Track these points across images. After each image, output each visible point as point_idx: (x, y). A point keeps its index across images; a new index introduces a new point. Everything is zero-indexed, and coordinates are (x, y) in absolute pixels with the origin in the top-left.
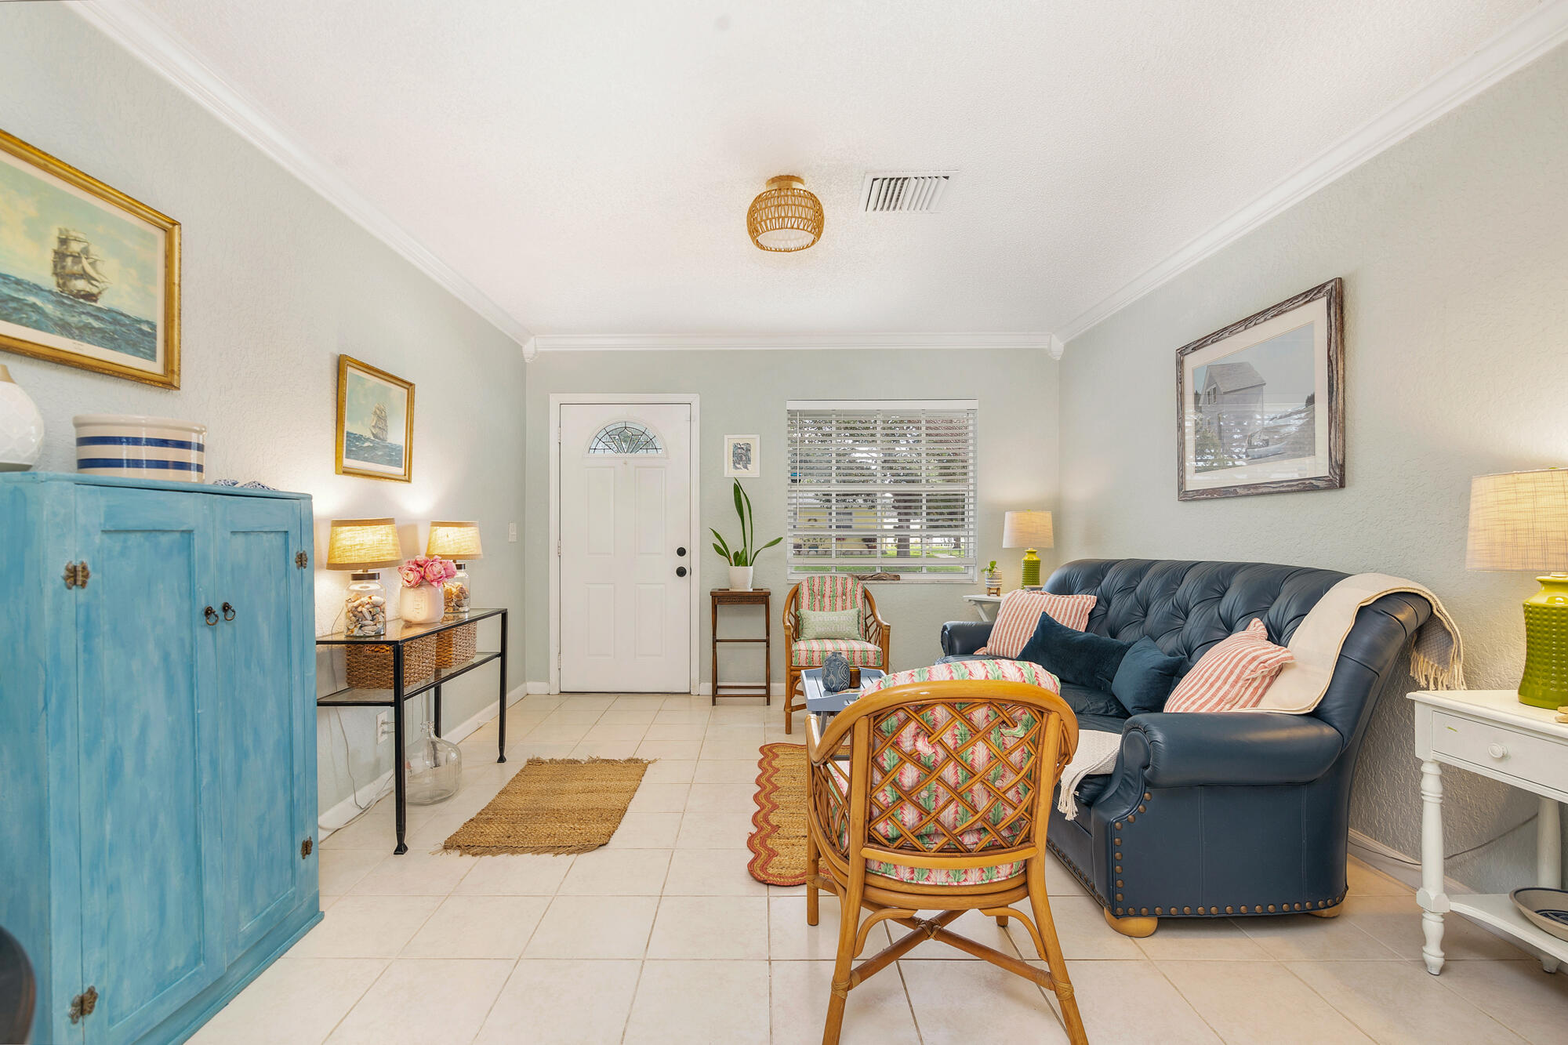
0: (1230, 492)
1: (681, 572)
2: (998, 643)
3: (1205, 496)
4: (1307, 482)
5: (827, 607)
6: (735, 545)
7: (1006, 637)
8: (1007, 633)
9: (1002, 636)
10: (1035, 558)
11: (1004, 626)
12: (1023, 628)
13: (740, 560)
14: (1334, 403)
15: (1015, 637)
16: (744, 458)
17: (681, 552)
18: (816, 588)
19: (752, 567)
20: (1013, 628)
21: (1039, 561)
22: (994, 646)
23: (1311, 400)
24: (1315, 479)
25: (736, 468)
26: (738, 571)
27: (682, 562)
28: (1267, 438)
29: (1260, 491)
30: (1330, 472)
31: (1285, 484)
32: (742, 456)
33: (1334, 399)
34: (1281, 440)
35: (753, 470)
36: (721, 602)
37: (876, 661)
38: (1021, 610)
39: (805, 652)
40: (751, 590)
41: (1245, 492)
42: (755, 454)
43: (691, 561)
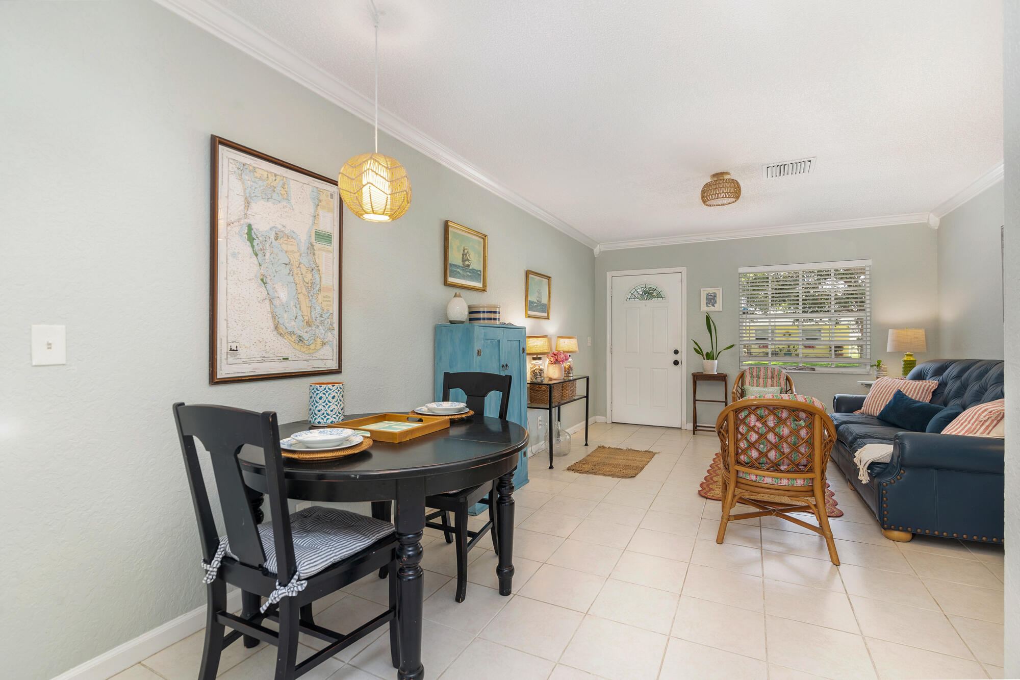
1: (676, 363)
2: (868, 407)
5: (761, 384)
6: (706, 349)
7: (873, 404)
8: (874, 401)
9: (870, 403)
10: (911, 359)
11: (872, 397)
12: (884, 399)
13: (709, 356)
15: (879, 404)
16: (712, 301)
17: (676, 352)
18: (754, 374)
19: (716, 361)
20: (878, 399)
22: (865, 409)
25: (708, 306)
26: (708, 363)
27: (677, 357)
32: (711, 300)
35: (718, 307)
36: (699, 379)
38: (884, 389)
40: (716, 373)
42: (719, 299)
43: (683, 357)
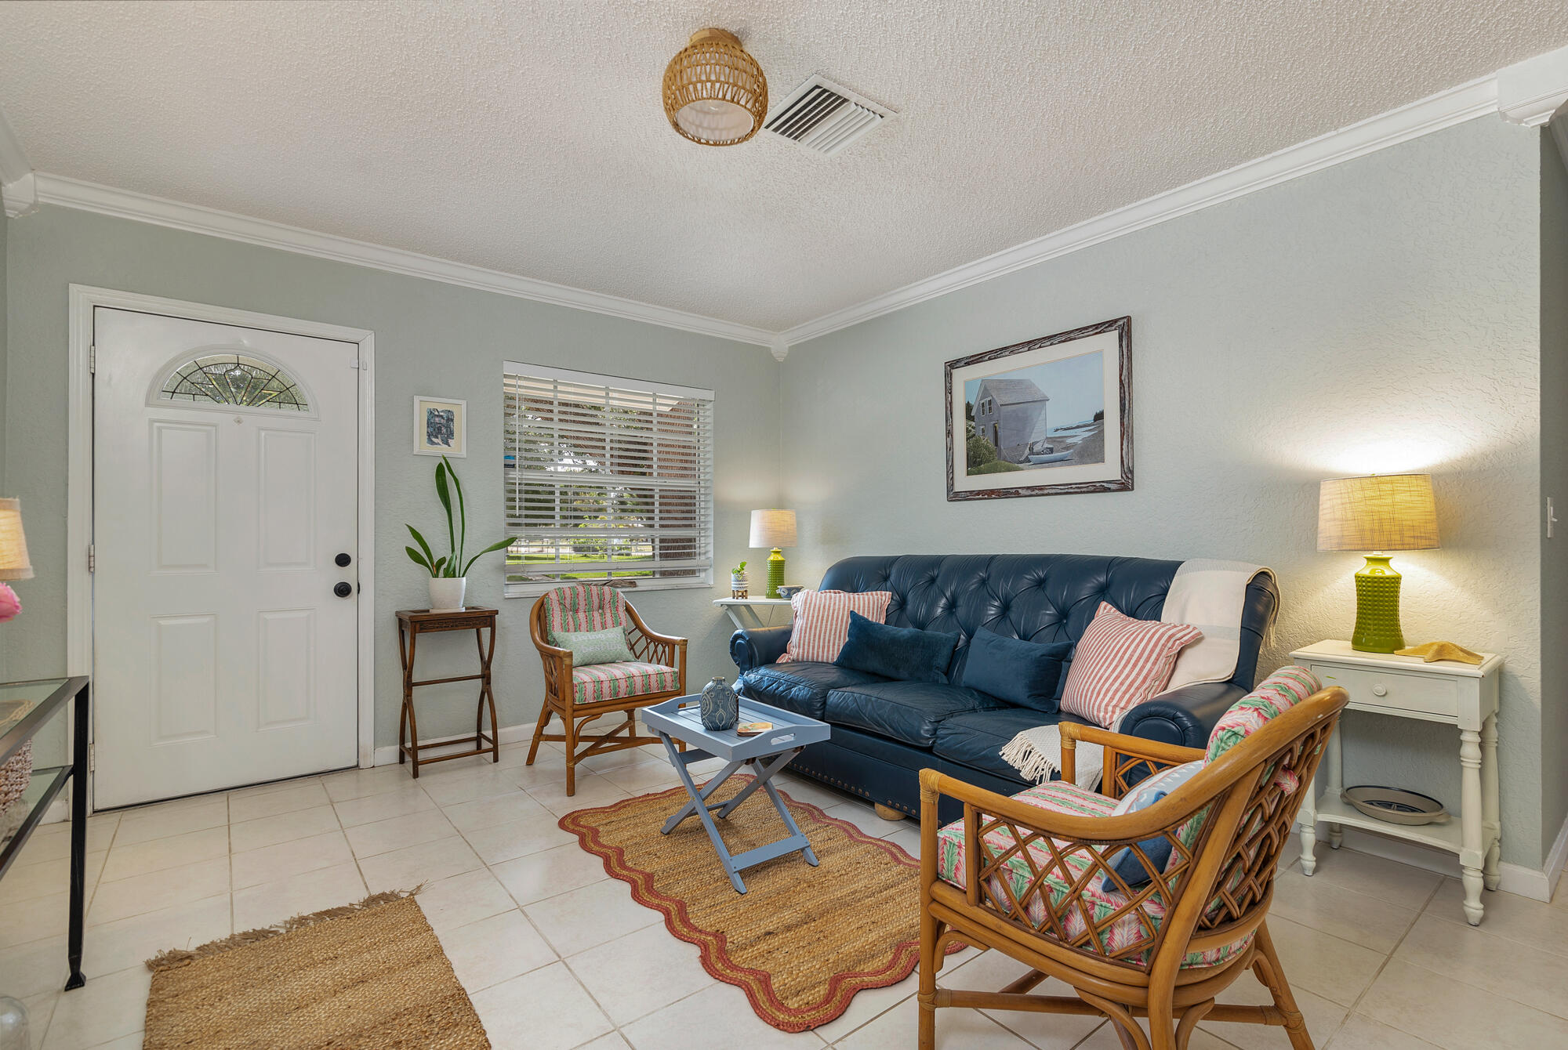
0: (1012, 493)
1: (343, 590)
2: (806, 647)
3: (981, 496)
4: (1098, 485)
5: (584, 625)
7: (814, 640)
8: (815, 635)
9: (809, 639)
10: (780, 558)
11: (811, 628)
12: (831, 630)
13: (442, 568)
14: (1126, 419)
15: (824, 639)
16: (444, 430)
17: (343, 560)
18: (568, 602)
19: (464, 578)
20: (820, 631)
21: (784, 561)
22: (801, 651)
23: (1099, 417)
24: (1107, 482)
25: (433, 443)
26: (442, 584)
27: (346, 575)
28: (1051, 446)
29: (1046, 492)
30: (1122, 477)
31: (1074, 486)
32: (440, 428)
33: (1126, 415)
34: (1067, 448)
36: (422, 630)
37: (674, 683)
38: (824, 612)
39: (592, 684)
40: (464, 610)
41: (1029, 492)
42: (459, 426)
43: (363, 573)
